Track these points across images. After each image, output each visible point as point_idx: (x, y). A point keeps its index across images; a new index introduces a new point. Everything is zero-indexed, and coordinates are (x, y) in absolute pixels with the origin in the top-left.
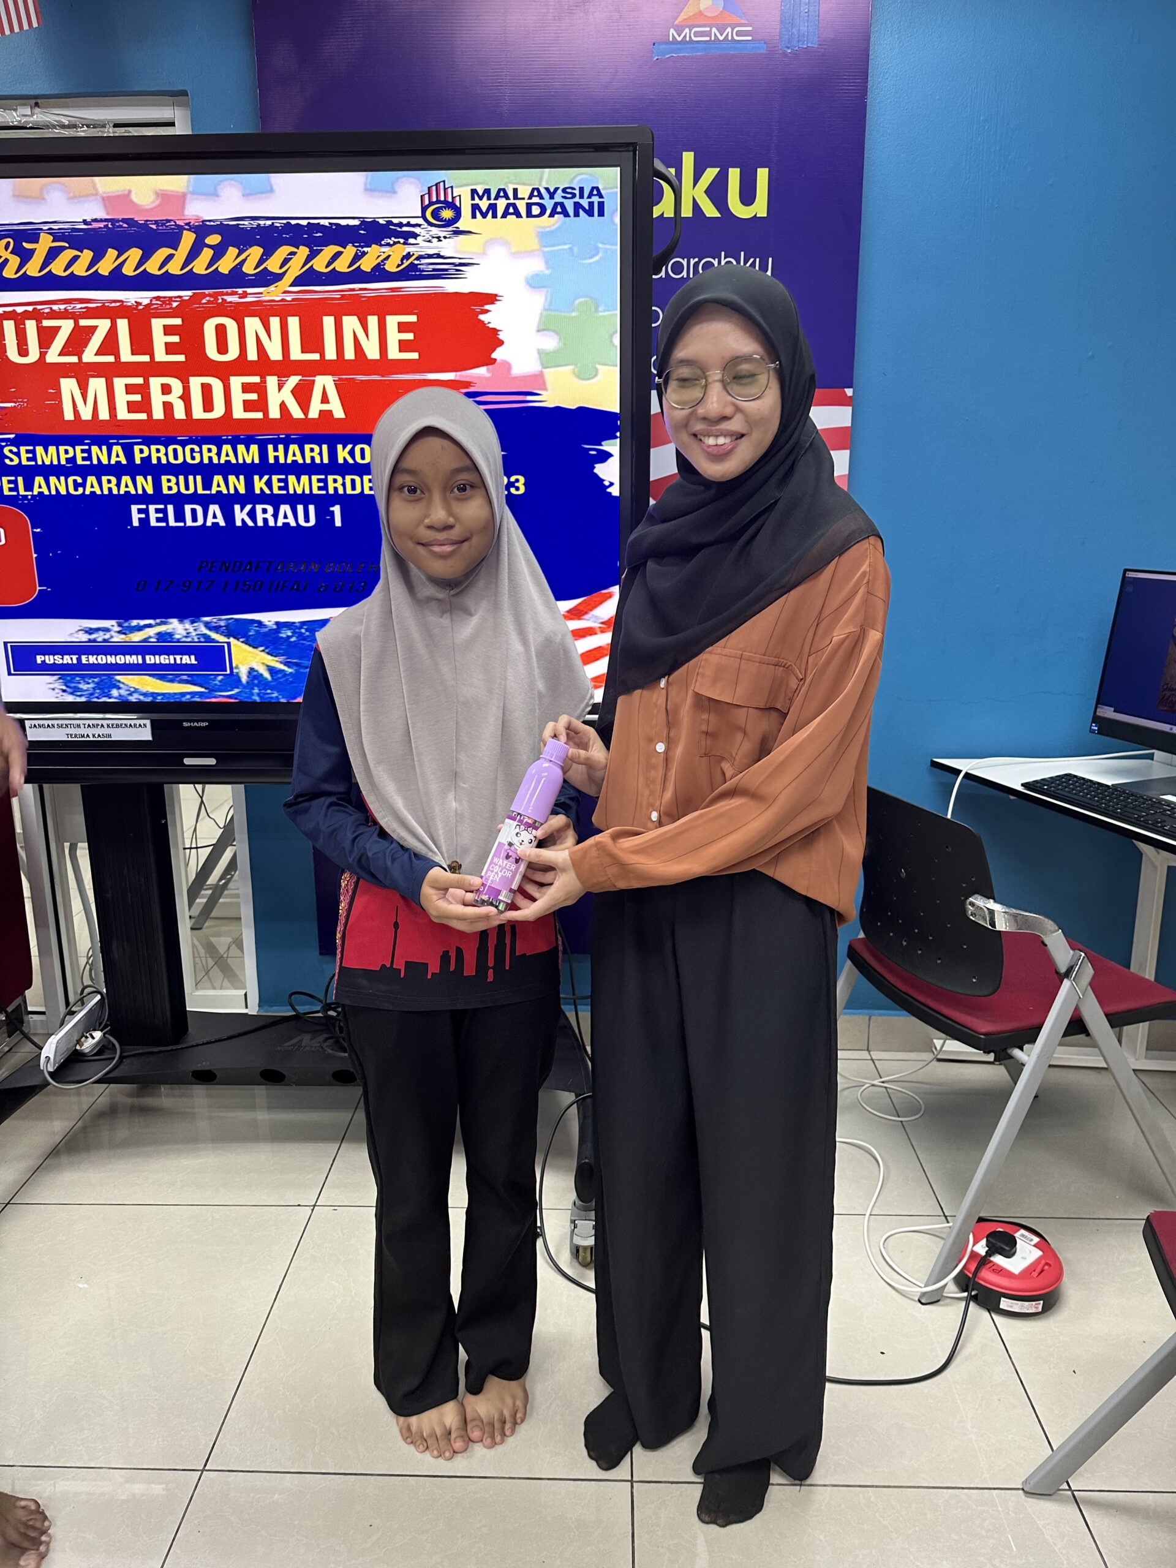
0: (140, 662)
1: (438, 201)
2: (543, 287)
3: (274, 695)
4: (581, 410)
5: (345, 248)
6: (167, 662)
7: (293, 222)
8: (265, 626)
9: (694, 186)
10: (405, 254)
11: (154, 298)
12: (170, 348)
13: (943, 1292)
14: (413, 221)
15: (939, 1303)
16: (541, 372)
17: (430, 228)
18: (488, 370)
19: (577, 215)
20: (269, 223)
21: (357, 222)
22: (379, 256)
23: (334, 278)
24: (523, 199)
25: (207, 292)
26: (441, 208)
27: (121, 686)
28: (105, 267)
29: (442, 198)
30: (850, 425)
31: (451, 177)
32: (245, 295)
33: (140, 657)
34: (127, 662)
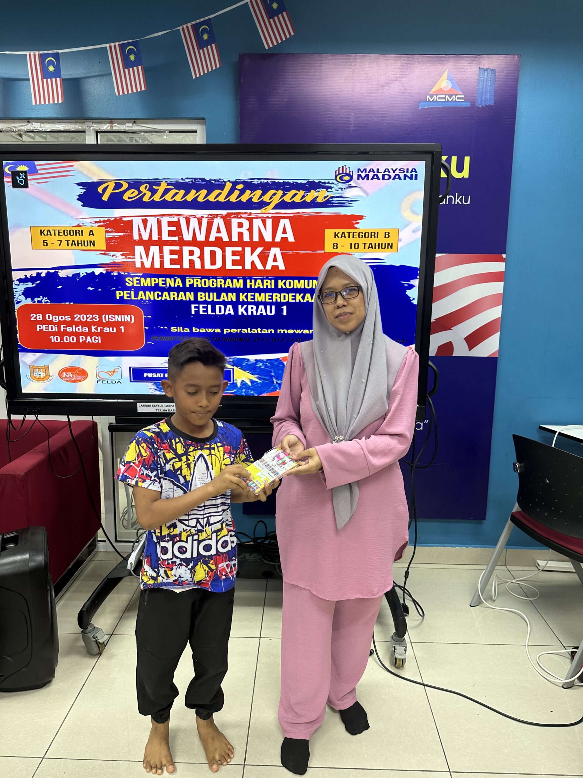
1: (343, 173)
3: (252, 393)
4: (402, 266)
5: (299, 192)
7: (276, 181)
8: (250, 361)
10: (325, 195)
13: (573, 683)
14: (331, 182)
15: (574, 688)
17: (338, 184)
19: (405, 179)
20: (266, 181)
21: (305, 182)
22: (314, 196)
23: (294, 205)
24: (381, 173)
26: (344, 176)
28: (190, 198)
29: (344, 172)
30: (504, 271)
31: (349, 164)
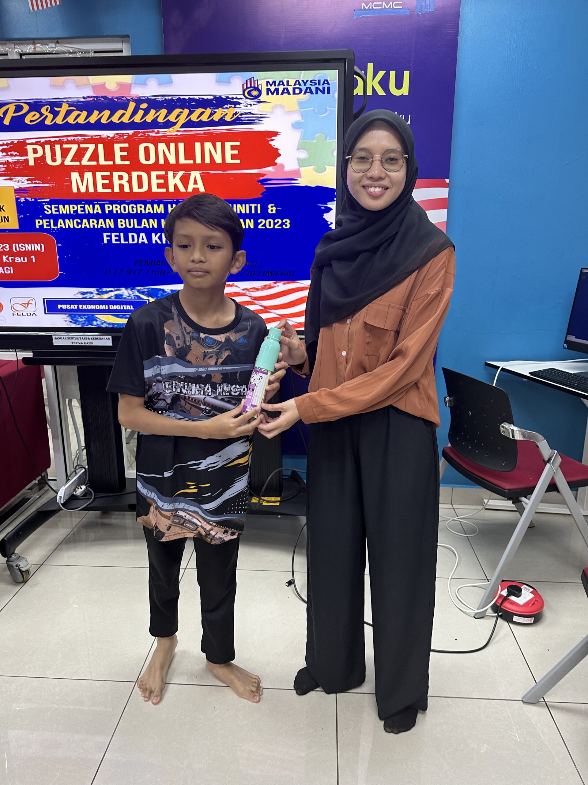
0: (107, 308)
1: (251, 87)
2: (301, 128)
4: (318, 187)
5: (206, 109)
6: (120, 308)
7: (182, 97)
8: (166, 292)
9: (373, 80)
10: (234, 112)
11: (116, 134)
12: (123, 158)
13: (486, 613)
14: (239, 97)
15: (484, 618)
16: (299, 169)
17: (246, 100)
18: (273, 168)
19: (317, 93)
20: (170, 98)
21: (212, 97)
22: (222, 114)
23: (201, 124)
24: (291, 85)
25: (140, 131)
26: (252, 90)
27: (98, 320)
28: (93, 119)
29: (253, 86)
30: (447, 197)
31: (257, 75)
32: (158, 132)
33: (107, 306)
34: (101, 308)
